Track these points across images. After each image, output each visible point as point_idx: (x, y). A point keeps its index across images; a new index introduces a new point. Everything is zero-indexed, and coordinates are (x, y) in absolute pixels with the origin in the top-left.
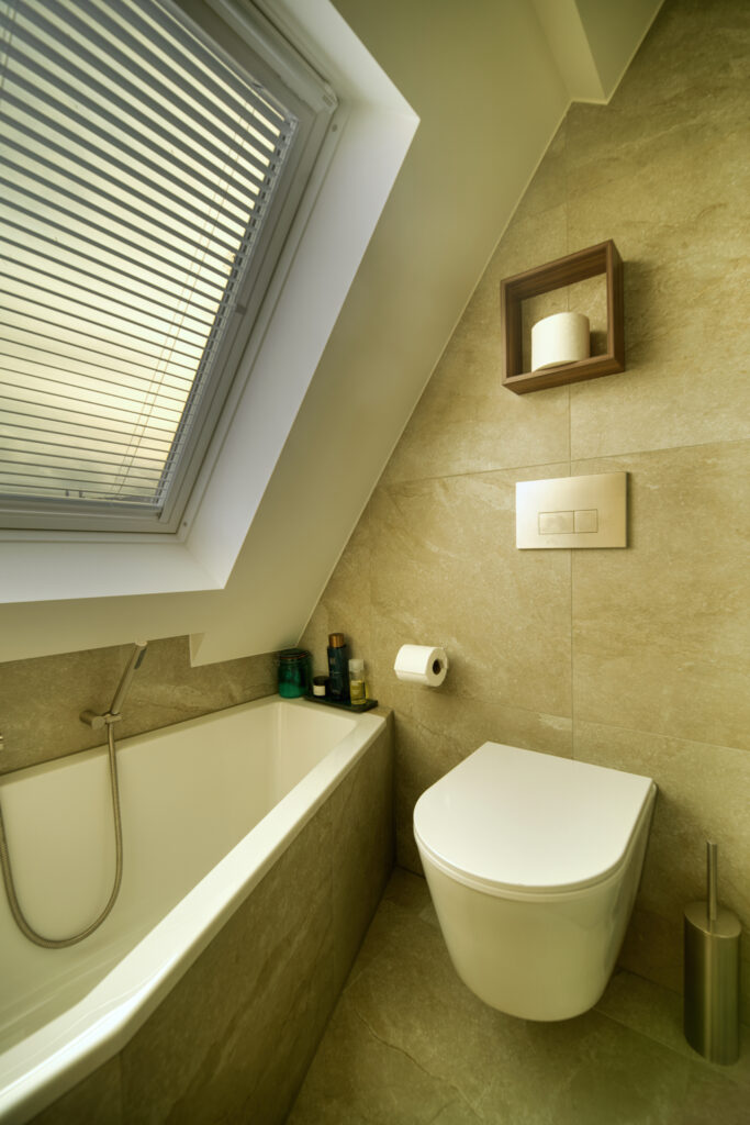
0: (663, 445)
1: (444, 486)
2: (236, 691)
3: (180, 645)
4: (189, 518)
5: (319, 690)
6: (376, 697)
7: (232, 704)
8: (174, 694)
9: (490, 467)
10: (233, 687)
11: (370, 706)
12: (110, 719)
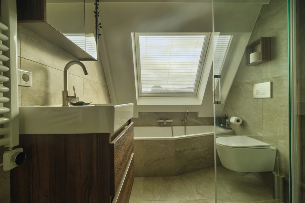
0: (278, 76)
1: (242, 86)
2: (206, 123)
3: (196, 114)
4: (197, 94)
5: (222, 125)
6: (232, 128)
7: (205, 125)
8: (195, 121)
9: (249, 81)
10: (206, 122)
11: (231, 129)
12: (185, 122)
